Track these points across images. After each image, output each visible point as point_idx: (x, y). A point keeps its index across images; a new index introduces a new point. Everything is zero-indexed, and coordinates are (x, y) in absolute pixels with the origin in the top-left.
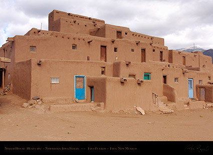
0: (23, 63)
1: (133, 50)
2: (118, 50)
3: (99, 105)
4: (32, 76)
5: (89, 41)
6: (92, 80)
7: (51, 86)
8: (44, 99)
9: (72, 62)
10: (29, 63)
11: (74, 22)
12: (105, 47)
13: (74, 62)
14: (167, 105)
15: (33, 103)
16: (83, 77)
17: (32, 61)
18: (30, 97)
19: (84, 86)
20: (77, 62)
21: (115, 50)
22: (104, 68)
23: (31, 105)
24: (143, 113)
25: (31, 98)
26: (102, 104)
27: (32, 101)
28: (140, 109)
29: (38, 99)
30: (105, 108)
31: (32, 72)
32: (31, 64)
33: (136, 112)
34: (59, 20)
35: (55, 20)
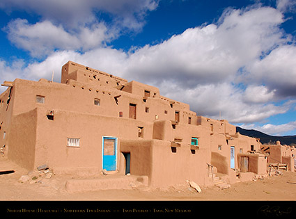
0: (24, 115)
1: (166, 112)
2: (149, 110)
3: (141, 180)
4: (38, 134)
5: (116, 96)
6: (127, 143)
7: (67, 150)
8: (56, 169)
9: (99, 117)
10: (34, 113)
11: (94, 77)
12: (135, 105)
13: (103, 117)
14: (220, 179)
15: (37, 176)
16: (114, 140)
17: (39, 112)
18: (33, 165)
19: (115, 152)
20: (107, 118)
21: (147, 110)
22: (141, 128)
23: (35, 178)
24: (200, 190)
25: (35, 167)
26: (146, 178)
27: (36, 173)
28: (194, 185)
29: (47, 169)
30: (149, 184)
31: (38, 127)
32: (36, 116)
33: (190, 189)
34: (76, 72)
35: (69, 72)
